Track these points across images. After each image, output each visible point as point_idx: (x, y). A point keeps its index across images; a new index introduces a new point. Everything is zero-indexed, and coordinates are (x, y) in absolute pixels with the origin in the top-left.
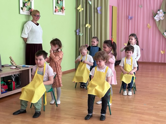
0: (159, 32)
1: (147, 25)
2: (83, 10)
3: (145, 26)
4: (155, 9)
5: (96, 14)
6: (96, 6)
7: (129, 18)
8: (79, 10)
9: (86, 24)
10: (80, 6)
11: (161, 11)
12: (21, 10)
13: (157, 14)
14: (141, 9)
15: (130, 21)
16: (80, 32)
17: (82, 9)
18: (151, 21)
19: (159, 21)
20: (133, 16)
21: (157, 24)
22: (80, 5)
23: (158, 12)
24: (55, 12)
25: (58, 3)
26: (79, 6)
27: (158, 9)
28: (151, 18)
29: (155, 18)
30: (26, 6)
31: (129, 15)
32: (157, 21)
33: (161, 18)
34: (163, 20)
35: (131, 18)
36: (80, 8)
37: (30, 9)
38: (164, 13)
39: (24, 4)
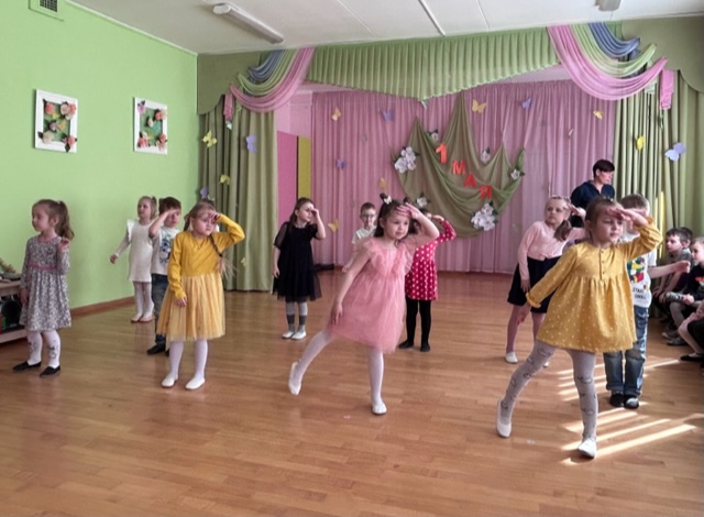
1: (380, 181)
3: (375, 183)
4: (397, 143)
5: (243, 152)
6: (243, 134)
7: (340, 163)
8: (208, 142)
10: (210, 134)
11: (409, 149)
12: (38, 140)
13: (400, 156)
14: (363, 144)
15: (342, 172)
17: (215, 141)
18: (388, 173)
19: (406, 172)
20: (348, 160)
21: (402, 178)
22: (210, 131)
23: (403, 152)
24: (139, 145)
25: (147, 125)
26: (208, 134)
27: (403, 145)
28: (388, 165)
29: (397, 165)
30: (54, 129)
31: (338, 157)
32: (402, 171)
33: (409, 166)
34: (413, 172)
35: (343, 165)
36: (210, 139)
37: (65, 137)
38: (417, 154)
39: (48, 126)
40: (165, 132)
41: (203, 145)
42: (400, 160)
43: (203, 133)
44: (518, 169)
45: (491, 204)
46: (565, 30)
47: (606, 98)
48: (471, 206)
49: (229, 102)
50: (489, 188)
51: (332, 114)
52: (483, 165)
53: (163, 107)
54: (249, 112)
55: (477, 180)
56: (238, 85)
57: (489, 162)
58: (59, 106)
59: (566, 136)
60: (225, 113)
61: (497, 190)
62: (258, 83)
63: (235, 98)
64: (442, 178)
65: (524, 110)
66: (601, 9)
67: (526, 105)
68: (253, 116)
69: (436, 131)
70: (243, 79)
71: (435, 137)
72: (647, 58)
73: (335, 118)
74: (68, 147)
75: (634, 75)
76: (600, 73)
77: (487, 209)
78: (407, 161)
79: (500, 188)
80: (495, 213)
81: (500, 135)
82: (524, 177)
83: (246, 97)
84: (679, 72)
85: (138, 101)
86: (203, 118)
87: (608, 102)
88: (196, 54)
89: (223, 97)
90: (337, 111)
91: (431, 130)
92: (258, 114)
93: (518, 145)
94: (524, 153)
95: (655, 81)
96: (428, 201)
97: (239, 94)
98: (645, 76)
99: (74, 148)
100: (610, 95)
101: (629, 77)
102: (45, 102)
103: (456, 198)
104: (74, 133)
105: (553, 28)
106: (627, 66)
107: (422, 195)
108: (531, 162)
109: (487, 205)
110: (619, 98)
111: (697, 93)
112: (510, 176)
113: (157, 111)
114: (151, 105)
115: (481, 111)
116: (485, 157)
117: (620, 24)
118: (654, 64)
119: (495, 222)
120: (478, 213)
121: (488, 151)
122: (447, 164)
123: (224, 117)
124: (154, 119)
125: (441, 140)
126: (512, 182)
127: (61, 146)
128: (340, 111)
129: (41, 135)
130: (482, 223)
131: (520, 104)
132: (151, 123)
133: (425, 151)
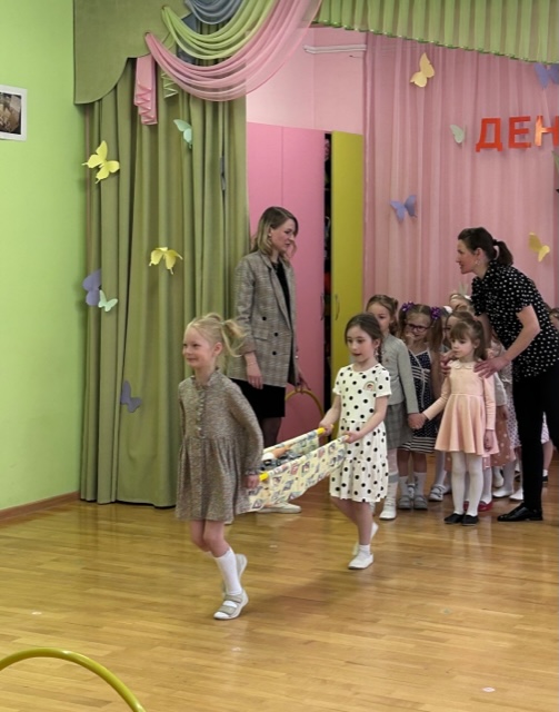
2: (118, 171)
8: (98, 168)
10: (102, 149)
16: (100, 288)
17: (115, 166)
22: (103, 144)
26: (98, 151)
36: (103, 162)
49: (145, 75)
51: (415, 69)
56: (164, 35)
60: (137, 101)
62: (206, 29)
63: (157, 67)
70: (175, 21)
73: (420, 80)
86: (88, 111)
90: (424, 62)
123: (134, 109)
128: (432, 64)
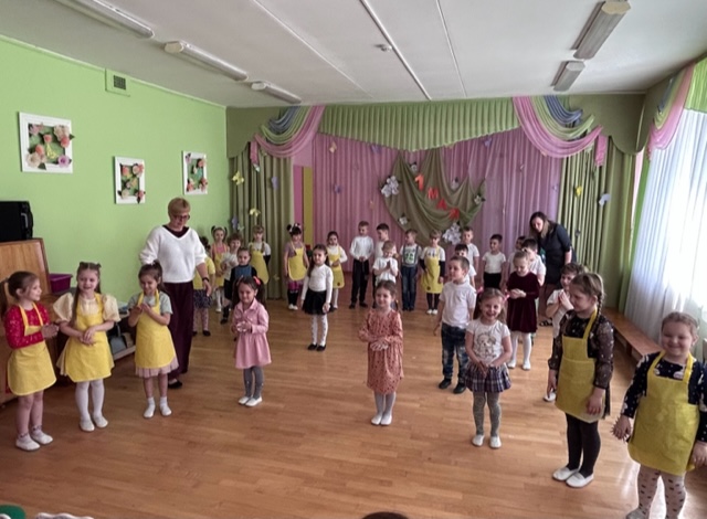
0: (391, 216)
1: (369, 203)
2: (244, 182)
3: (365, 203)
4: (383, 174)
5: (269, 190)
6: (268, 175)
7: (336, 189)
8: (236, 181)
9: (250, 209)
11: (393, 178)
12: (118, 196)
13: (386, 183)
14: (356, 172)
15: (338, 195)
16: (238, 223)
17: (243, 180)
18: (376, 197)
19: (391, 196)
20: (343, 185)
21: (387, 203)
22: (238, 172)
24: (188, 190)
25: (192, 172)
26: (236, 174)
27: (388, 173)
28: (376, 191)
29: (383, 191)
30: (128, 187)
31: (335, 183)
32: (387, 195)
33: (393, 191)
34: (396, 196)
35: (339, 191)
36: (238, 178)
37: (137, 192)
38: (399, 182)
39: (124, 184)
40: (205, 177)
41: (233, 184)
42: (386, 187)
43: (232, 174)
44: (480, 195)
45: (458, 223)
46: (526, 100)
47: (554, 156)
48: (443, 225)
49: (254, 148)
50: (457, 211)
51: (330, 146)
52: (453, 192)
53: (204, 156)
54: (272, 157)
55: (446, 202)
56: (261, 133)
57: (457, 189)
58: (131, 167)
59: (519, 170)
60: (251, 157)
61: (463, 212)
62: (278, 133)
63: (259, 146)
64: (420, 203)
65: (486, 148)
66: (555, 89)
67: (487, 143)
68: (275, 160)
69: (415, 163)
70: (265, 129)
71: (414, 169)
72: (587, 126)
73: (332, 150)
74: (139, 199)
75: (578, 139)
76: (550, 137)
77: (455, 227)
78: (392, 187)
79: (465, 210)
80: (461, 230)
81: (466, 167)
82: (485, 203)
83: (268, 145)
84: (610, 138)
85: (185, 154)
86: (232, 161)
87: (556, 159)
88: (225, 107)
89: (249, 144)
90: (334, 144)
91: (411, 162)
92: (279, 160)
93: (480, 176)
94: (485, 183)
95: (592, 144)
96: (408, 220)
97: (262, 141)
98: (586, 139)
99: (143, 200)
100: (558, 154)
101: (573, 140)
102: (121, 166)
103: (431, 219)
104: (142, 188)
105: (516, 98)
106: (572, 132)
107: (403, 216)
108: (490, 191)
109: (455, 224)
110: (565, 157)
111: (623, 154)
112: (473, 200)
113: (199, 160)
114: (195, 156)
115: (451, 147)
116: (454, 185)
117: (568, 97)
118: (593, 130)
119: (461, 238)
120: (448, 231)
121: (457, 180)
122: (424, 190)
123: (250, 161)
124: (197, 166)
125: (419, 171)
126: (475, 206)
127: (133, 199)
129: (120, 193)
130: (451, 238)
131: (483, 142)
132: (196, 170)
133: (406, 179)
